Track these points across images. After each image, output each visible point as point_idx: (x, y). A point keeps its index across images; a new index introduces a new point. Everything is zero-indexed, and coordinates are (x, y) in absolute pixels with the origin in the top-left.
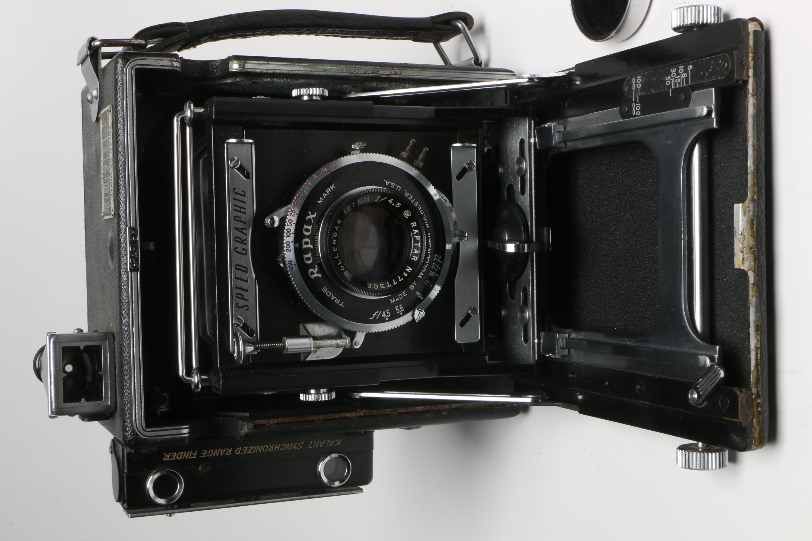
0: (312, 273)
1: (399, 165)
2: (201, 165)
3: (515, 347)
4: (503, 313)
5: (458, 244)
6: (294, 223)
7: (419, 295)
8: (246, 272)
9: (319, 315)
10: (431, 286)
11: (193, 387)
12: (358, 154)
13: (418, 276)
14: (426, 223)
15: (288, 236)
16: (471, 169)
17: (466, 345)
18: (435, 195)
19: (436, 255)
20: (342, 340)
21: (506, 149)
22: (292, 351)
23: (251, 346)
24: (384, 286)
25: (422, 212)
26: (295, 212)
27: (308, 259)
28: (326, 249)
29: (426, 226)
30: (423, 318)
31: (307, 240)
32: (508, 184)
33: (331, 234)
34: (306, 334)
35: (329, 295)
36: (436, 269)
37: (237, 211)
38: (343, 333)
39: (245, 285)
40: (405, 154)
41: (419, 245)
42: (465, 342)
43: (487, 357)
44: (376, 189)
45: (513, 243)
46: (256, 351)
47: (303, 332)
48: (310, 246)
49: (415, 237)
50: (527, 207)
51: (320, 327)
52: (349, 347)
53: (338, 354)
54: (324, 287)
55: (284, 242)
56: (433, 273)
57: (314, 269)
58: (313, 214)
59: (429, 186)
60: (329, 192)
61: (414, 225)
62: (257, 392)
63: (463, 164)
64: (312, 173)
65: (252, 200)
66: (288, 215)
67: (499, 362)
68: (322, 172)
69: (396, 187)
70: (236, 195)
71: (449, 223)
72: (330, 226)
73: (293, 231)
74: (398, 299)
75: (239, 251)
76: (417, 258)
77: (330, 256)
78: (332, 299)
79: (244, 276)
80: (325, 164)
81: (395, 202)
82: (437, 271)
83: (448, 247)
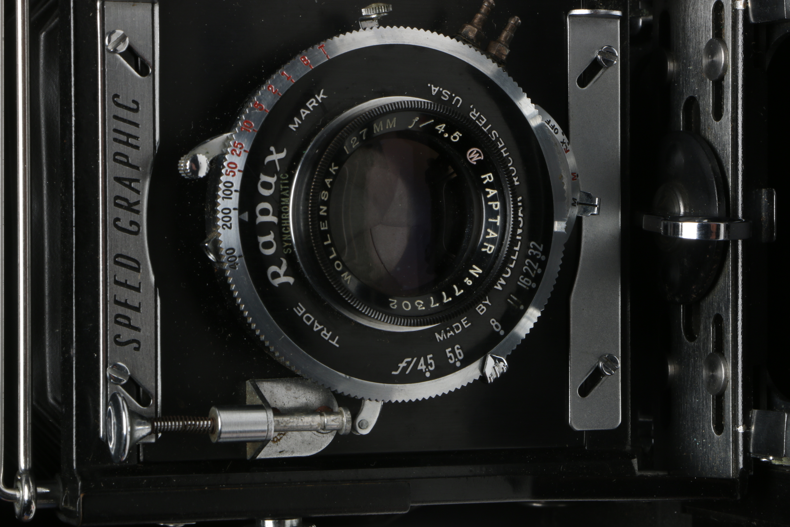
0: (276, 275)
1: (459, 53)
2: (42, 43)
3: (696, 442)
4: (671, 369)
5: (579, 220)
6: (239, 171)
7: (497, 326)
8: (137, 270)
9: (288, 363)
10: (522, 307)
11: (17, 510)
12: (375, 28)
13: (495, 287)
14: (513, 174)
15: (228, 197)
16: (609, 63)
17: (592, 433)
18: (534, 117)
19: (532, 243)
20: (332, 417)
21: (685, 23)
22: (231, 438)
23: (144, 424)
24: (423, 306)
25: (505, 152)
26: (242, 147)
27: (268, 245)
28: (306, 225)
29: (514, 181)
30: (502, 374)
31: (266, 205)
32: (686, 97)
33: (316, 194)
34: (260, 402)
35: (309, 321)
36: (533, 272)
37: (120, 142)
38: (335, 403)
39: (134, 299)
40: (471, 31)
41: (498, 221)
42: (589, 429)
43: (635, 461)
44: (411, 102)
45: (694, 221)
46: (154, 435)
47: (251, 398)
48: (271, 218)
49: (490, 203)
50: (727, 146)
51: (288, 390)
52: (348, 431)
53: (323, 447)
54: (300, 304)
55: (219, 208)
56: (526, 281)
57: (280, 267)
58: (278, 151)
59: (519, 97)
60: (313, 107)
61: (488, 179)
62: (155, 522)
63: (593, 53)
64: (279, 67)
65: (152, 119)
66: (227, 153)
67: (661, 473)
68: (299, 64)
69: (451, 98)
70: (120, 109)
71: (562, 176)
72: (316, 178)
73: (237, 186)
74: (452, 333)
75: (124, 226)
76: (493, 247)
77: (314, 239)
78: (315, 329)
79: (133, 279)
80: (306, 48)
81: (450, 130)
82: (533, 276)
83: (559, 226)
